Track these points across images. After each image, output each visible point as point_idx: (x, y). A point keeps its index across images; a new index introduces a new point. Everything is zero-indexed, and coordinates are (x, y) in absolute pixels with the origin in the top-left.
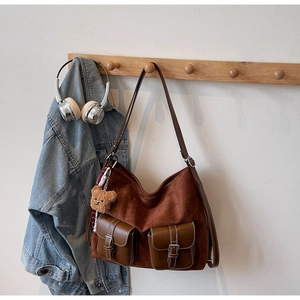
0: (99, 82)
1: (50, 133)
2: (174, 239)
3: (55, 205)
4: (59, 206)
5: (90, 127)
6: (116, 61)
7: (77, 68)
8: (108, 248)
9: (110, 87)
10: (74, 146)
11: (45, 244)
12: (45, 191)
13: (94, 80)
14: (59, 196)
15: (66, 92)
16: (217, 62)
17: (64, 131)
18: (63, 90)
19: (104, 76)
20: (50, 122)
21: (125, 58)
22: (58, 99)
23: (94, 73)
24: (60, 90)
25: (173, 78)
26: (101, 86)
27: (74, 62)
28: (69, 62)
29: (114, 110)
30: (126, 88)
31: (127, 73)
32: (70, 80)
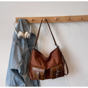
0: (28, 26)
1: (14, 43)
2: (58, 70)
3: (19, 66)
4: (20, 66)
5: (27, 40)
6: (33, 19)
7: (21, 22)
8: (38, 76)
9: (31, 27)
10: (22, 46)
12: (15, 62)
13: (26, 25)
14: (20, 63)
15: (18, 30)
16: (63, 17)
17: (19, 42)
18: (17, 29)
19: (29, 24)
20: (14, 40)
21: (35, 17)
22: (16, 32)
23: (26, 23)
24: (16, 29)
25: (50, 22)
26: (29, 27)
27: (19, 20)
28: (17, 20)
29: (33, 34)
30: (35, 27)
31: (36, 22)
32: (19, 26)
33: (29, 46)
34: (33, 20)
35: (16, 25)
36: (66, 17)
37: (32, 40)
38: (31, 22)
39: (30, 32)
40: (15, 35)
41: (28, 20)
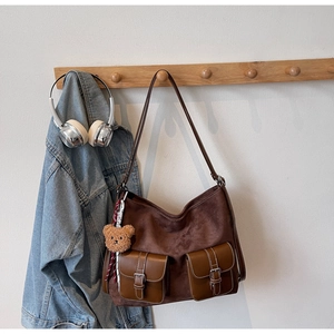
0: (101, 97)
1: (54, 165)
5: (99, 150)
6: (119, 71)
7: (75, 84)
9: (115, 103)
11: (54, 299)
13: (95, 95)
14: (78, 234)
15: (65, 113)
16: (229, 64)
17: (68, 159)
18: (61, 112)
19: (105, 90)
20: (51, 151)
21: (127, 67)
22: (58, 123)
23: (94, 88)
24: (57, 111)
25: (185, 85)
26: (104, 103)
27: (69, 76)
28: (61, 77)
29: (121, 129)
30: (128, 102)
31: (131, 85)
32: (67, 99)
33: (107, 174)
34: (120, 79)
35: (58, 95)
36: (244, 65)
37: (119, 151)
38: (114, 85)
39: (110, 122)
40: (56, 132)
41: (104, 79)
